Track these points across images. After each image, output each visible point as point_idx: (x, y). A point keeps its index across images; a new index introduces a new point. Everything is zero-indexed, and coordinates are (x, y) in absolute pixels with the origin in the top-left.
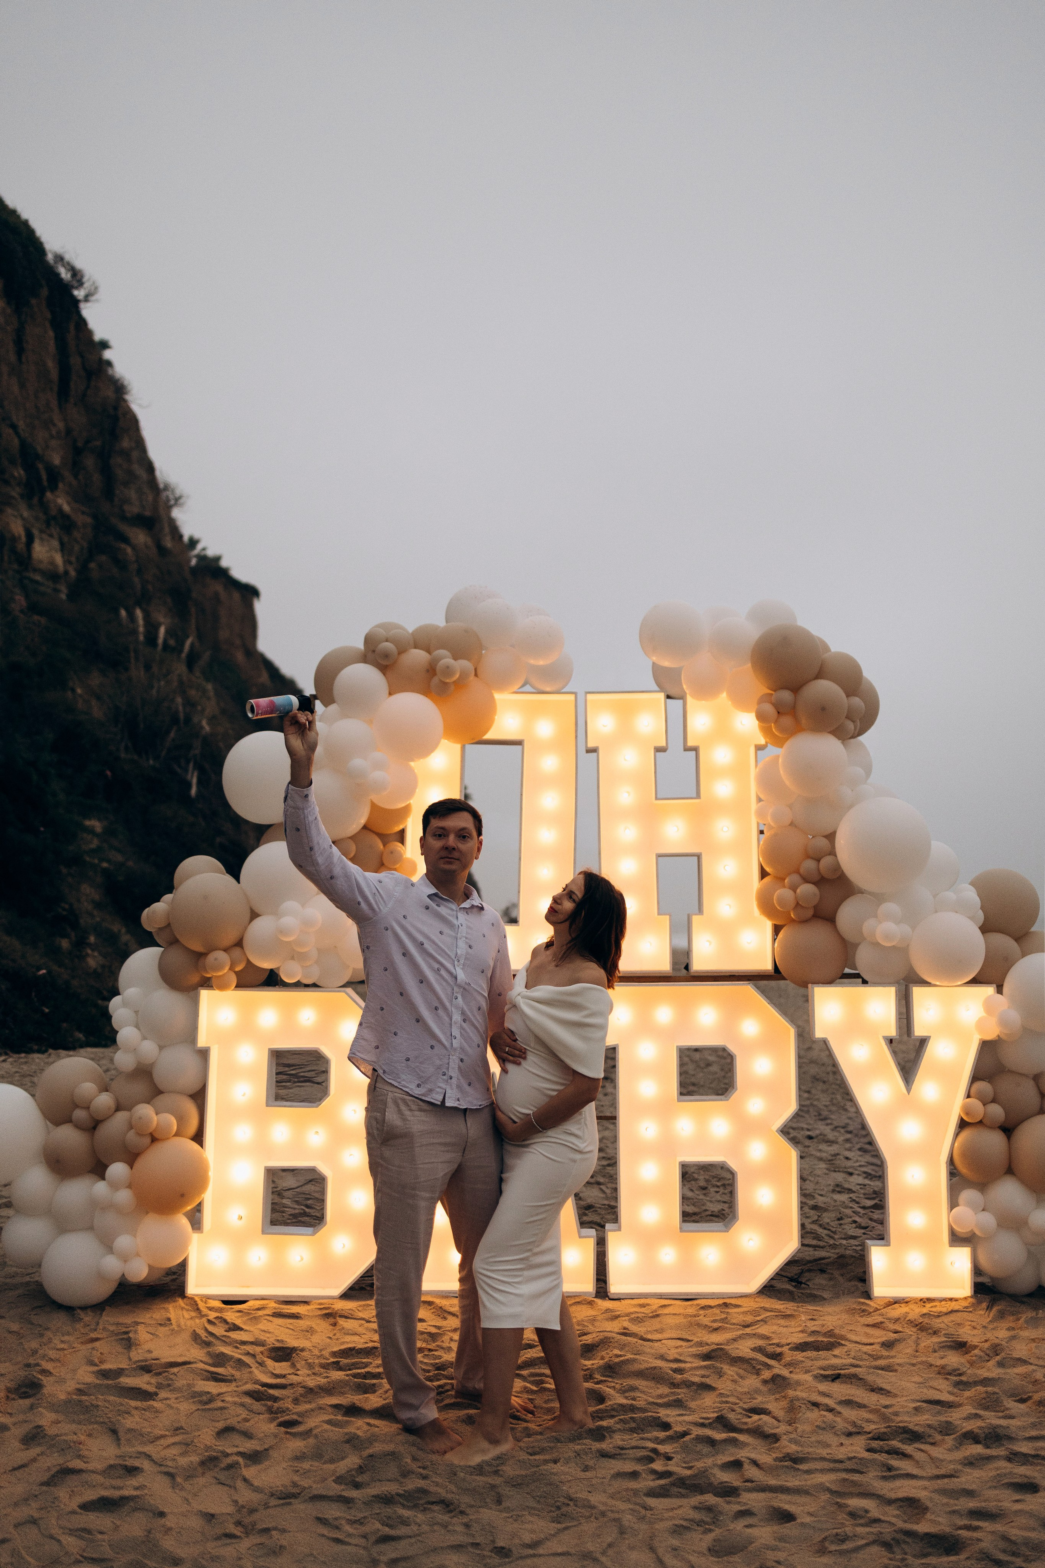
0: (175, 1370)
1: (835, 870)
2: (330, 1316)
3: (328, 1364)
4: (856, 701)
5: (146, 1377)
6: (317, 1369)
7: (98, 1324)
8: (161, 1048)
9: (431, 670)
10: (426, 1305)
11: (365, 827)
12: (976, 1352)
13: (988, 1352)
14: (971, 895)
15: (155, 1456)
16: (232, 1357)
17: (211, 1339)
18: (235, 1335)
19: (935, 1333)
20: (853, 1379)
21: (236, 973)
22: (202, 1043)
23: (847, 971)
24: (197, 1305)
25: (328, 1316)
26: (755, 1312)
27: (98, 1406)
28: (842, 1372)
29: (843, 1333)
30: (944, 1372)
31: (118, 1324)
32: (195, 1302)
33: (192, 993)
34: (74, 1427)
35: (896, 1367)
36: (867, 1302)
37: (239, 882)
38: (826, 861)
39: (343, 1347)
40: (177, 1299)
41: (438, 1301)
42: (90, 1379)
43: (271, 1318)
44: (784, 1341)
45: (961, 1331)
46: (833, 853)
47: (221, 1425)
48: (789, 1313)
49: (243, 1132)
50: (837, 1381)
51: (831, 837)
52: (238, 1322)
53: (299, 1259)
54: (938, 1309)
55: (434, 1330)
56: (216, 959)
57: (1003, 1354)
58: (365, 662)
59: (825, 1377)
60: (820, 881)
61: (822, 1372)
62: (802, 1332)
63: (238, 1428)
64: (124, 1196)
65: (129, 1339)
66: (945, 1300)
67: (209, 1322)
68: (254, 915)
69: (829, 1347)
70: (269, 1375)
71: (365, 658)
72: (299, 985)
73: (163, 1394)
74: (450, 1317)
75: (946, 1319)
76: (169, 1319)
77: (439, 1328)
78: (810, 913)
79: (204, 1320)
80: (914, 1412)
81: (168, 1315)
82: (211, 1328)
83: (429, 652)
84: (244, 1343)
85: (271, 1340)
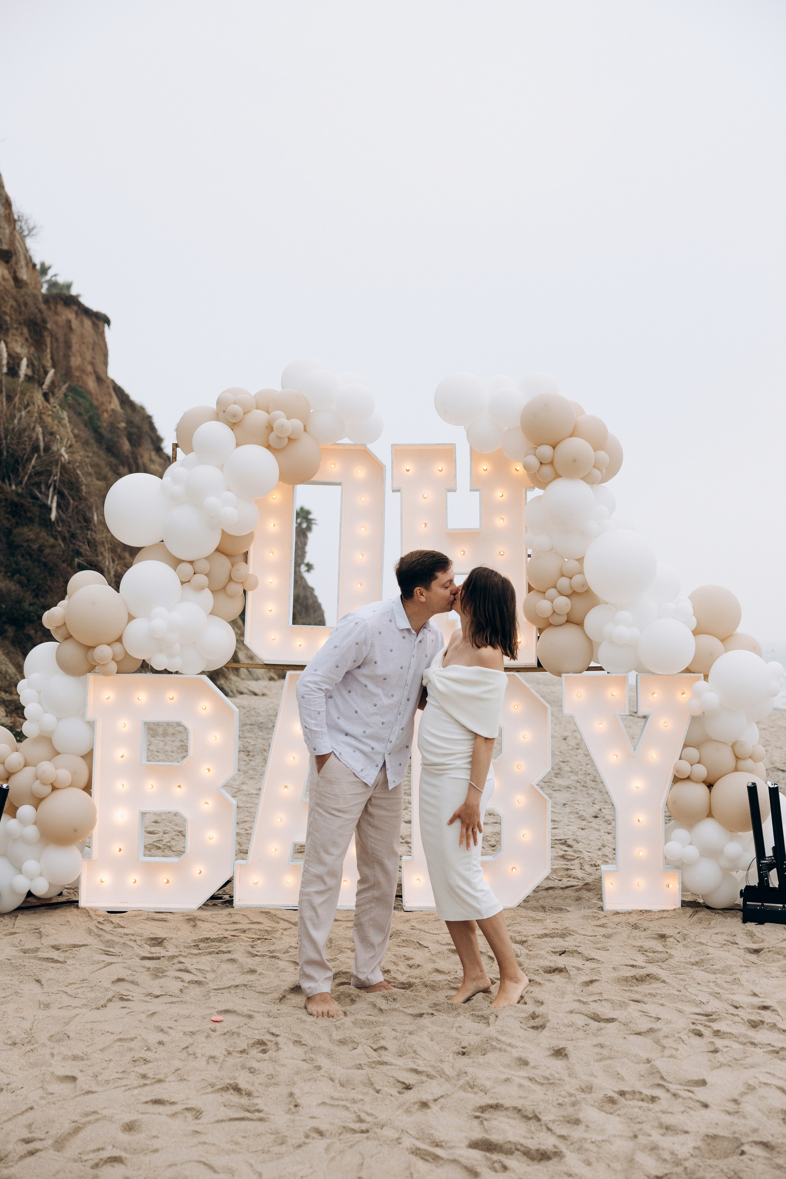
0: (78, 949)
1: (583, 586)
2: (192, 920)
3: (191, 947)
4: (602, 454)
5: (57, 952)
6: (182, 949)
7: (14, 924)
8: (59, 719)
9: (270, 428)
10: (264, 914)
11: (218, 550)
12: (671, 939)
13: (678, 939)
14: (688, 606)
15: (69, 992)
16: (118, 943)
17: (101, 932)
18: (120, 930)
19: (645, 930)
20: (575, 953)
21: (116, 662)
22: (90, 715)
23: (593, 664)
24: (89, 913)
25: (189, 920)
26: (513, 918)
27: (24, 966)
28: (567, 950)
29: (576, 929)
30: (642, 950)
31: (30, 924)
32: (87, 911)
33: (82, 678)
34: (9, 978)
35: (609, 948)
36: (601, 912)
37: (119, 592)
38: (577, 579)
39: (200, 937)
40: (73, 909)
41: (273, 912)
42: (16, 953)
43: (146, 921)
44: (529, 934)
45: (664, 930)
46: (581, 572)
47: (115, 978)
48: (538, 918)
49: (122, 786)
50: (563, 955)
51: (581, 560)
52: (122, 923)
53: (166, 881)
54: (652, 917)
55: (269, 929)
56: (102, 651)
57: (689, 940)
58: (218, 419)
59: (554, 953)
60: (572, 594)
61: (553, 950)
62: (545, 929)
63: (127, 979)
64: (32, 831)
65: (40, 933)
66: (659, 911)
67: (99, 922)
68: (131, 618)
69: (563, 936)
70: (147, 952)
71: (217, 417)
72: (166, 672)
73: (70, 962)
74: (281, 922)
75: (655, 923)
76: (68, 922)
77: (274, 928)
78: (565, 619)
79: (96, 922)
80: (612, 970)
81: (67, 919)
82: (100, 926)
83: (268, 413)
84: (127, 935)
85: (147, 934)
